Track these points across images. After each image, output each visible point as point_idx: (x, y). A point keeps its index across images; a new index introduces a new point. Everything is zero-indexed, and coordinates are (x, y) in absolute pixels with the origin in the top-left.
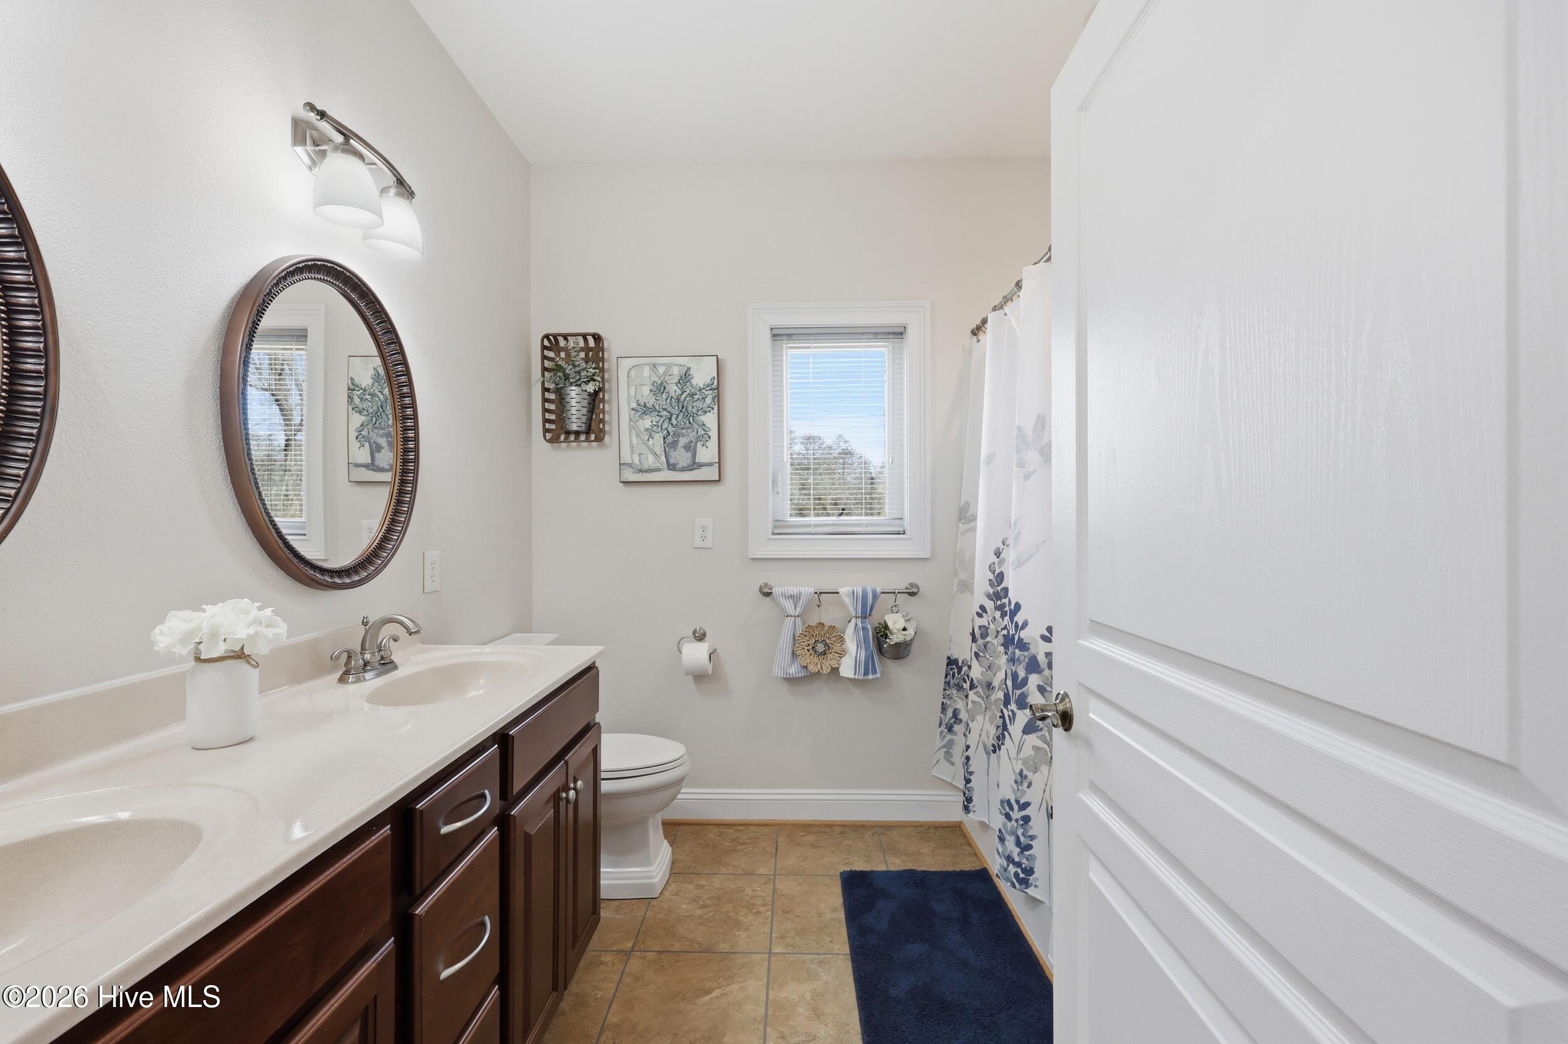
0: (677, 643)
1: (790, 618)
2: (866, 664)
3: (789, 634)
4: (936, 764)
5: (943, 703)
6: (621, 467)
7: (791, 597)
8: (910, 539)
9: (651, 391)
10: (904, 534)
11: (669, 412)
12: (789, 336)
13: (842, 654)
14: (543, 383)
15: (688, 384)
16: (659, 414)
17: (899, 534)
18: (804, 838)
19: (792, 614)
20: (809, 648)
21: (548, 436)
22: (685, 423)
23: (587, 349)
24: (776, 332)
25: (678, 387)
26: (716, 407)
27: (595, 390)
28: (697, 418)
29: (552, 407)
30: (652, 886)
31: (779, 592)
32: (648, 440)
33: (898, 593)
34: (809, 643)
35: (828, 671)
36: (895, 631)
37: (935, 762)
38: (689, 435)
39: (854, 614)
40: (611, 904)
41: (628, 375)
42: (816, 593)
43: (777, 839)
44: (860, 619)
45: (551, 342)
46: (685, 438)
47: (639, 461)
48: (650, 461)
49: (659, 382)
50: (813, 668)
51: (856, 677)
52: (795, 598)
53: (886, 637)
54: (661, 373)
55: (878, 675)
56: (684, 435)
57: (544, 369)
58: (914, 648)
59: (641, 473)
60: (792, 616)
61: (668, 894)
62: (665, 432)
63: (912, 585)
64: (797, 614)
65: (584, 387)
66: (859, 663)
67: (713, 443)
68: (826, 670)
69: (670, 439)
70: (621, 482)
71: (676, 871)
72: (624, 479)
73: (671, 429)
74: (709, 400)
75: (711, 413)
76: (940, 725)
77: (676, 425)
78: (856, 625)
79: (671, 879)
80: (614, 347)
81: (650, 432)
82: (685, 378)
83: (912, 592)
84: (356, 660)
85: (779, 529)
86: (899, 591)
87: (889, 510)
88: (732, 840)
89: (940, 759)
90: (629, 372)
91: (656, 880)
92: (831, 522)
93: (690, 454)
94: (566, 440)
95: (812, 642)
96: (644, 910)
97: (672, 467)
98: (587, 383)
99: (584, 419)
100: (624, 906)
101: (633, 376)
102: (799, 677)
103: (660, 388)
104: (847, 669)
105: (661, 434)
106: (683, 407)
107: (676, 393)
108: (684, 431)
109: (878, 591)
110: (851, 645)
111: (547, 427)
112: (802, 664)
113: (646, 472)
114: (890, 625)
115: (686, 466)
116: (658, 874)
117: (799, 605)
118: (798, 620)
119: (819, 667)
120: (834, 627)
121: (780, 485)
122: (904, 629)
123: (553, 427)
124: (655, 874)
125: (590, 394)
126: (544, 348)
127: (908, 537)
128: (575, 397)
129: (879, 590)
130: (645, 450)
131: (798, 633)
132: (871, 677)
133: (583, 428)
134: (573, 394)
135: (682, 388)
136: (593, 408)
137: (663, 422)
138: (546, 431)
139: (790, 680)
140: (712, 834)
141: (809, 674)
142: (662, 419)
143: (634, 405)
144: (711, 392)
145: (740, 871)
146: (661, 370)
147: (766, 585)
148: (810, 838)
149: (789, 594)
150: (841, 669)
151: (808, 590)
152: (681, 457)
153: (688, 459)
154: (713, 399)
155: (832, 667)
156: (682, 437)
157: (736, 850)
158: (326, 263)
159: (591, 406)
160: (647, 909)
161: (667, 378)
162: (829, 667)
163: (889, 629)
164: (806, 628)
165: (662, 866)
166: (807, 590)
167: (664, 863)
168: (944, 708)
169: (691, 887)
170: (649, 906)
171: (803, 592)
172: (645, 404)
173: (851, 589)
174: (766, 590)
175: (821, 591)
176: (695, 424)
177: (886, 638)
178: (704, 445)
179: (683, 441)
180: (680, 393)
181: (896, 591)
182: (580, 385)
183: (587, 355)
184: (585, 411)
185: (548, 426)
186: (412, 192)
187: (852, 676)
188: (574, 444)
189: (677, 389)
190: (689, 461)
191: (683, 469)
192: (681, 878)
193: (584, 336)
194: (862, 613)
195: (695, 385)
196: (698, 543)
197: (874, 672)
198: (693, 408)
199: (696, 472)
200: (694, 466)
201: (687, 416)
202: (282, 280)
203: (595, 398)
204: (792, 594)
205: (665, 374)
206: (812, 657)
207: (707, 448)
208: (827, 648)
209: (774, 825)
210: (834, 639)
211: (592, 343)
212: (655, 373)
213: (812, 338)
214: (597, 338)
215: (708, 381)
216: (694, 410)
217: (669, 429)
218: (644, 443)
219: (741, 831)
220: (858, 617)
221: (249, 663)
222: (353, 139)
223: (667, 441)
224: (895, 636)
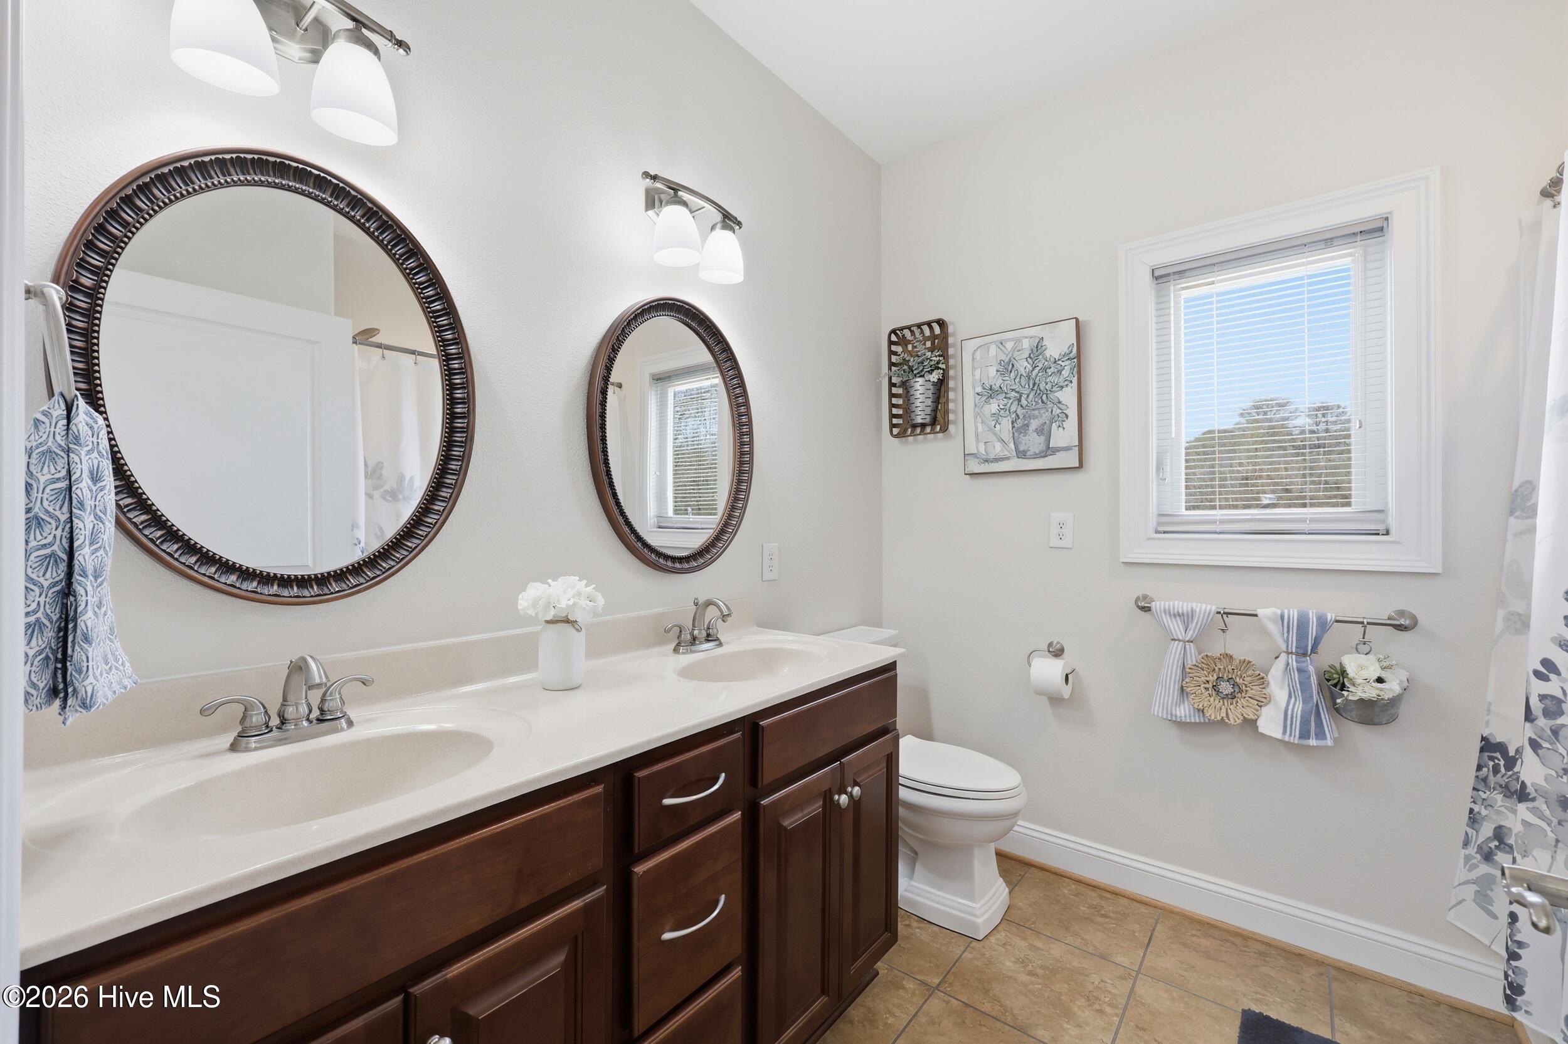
0: (1027, 655)
1: (1177, 642)
2: (1305, 723)
3: (1176, 662)
4: (1455, 906)
5: (1471, 811)
6: (966, 458)
7: (1179, 616)
8: (1396, 542)
9: (997, 371)
10: (1387, 533)
11: (1018, 392)
12: (1181, 274)
13: (1262, 702)
14: (890, 379)
15: (1041, 357)
16: (1007, 396)
17: (1378, 534)
18: (1195, 939)
19: (1181, 638)
20: (1207, 686)
21: (895, 431)
22: (1037, 403)
23: (934, 337)
24: (1157, 274)
25: (1028, 363)
26: (1075, 380)
27: (939, 379)
28: (1051, 396)
29: (900, 401)
30: (975, 926)
31: (1160, 607)
32: (995, 427)
33: (1368, 623)
34: (1208, 679)
35: (1239, 721)
36: (1359, 681)
37: (1454, 902)
38: (1041, 416)
39: (1283, 647)
40: (929, 928)
41: (973, 357)
42: (1219, 613)
43: (1156, 926)
44: (1294, 656)
45: (897, 337)
46: (1037, 420)
47: (985, 450)
48: (998, 449)
49: (1007, 360)
50: (1211, 714)
51: (1287, 738)
52: (1186, 618)
53: (1343, 687)
54: (1009, 350)
55: (1329, 742)
56: (1035, 417)
57: (892, 364)
58: (1405, 710)
59: (986, 464)
60: (1179, 640)
61: (993, 941)
62: (1014, 416)
63: (1401, 613)
64: (1187, 639)
65: (928, 377)
66: (1292, 717)
67: (1072, 423)
68: (1235, 719)
69: (1020, 423)
70: (965, 474)
71: (1009, 918)
72: (970, 469)
73: (1020, 411)
74: (1066, 373)
75: (1069, 387)
76: (1466, 844)
77: (1027, 405)
78: (1288, 664)
79: (1001, 926)
80: (958, 330)
81: (997, 417)
82: (1038, 349)
83: (1403, 624)
84: (685, 634)
85: (1166, 527)
86: (1369, 621)
87: (1359, 501)
88: (1091, 906)
89: (1464, 900)
90: (973, 354)
91: (980, 921)
92: (1249, 517)
93: (1043, 438)
94: (913, 434)
95: (1212, 678)
96: (962, 948)
97: (1021, 454)
98: (931, 372)
99: (928, 410)
100: (941, 935)
101: (978, 358)
102: (1195, 723)
103: (1007, 367)
104: (1270, 723)
105: (1009, 417)
106: (1034, 384)
107: (1027, 369)
108: (1036, 412)
109: (1329, 618)
110: (1278, 690)
111: (893, 423)
112: (1196, 706)
113: (992, 462)
114: (1351, 671)
115: (1037, 452)
116: (983, 914)
117: (1192, 626)
118: (1191, 648)
119: (1223, 714)
120: (1249, 662)
121: (1168, 468)
122: (1380, 680)
123: (900, 421)
124: (978, 913)
125: (934, 384)
126: (891, 343)
127: (1393, 539)
128: (921, 389)
129: (1330, 616)
130: (991, 437)
131: (1190, 663)
132: (1313, 742)
133: (928, 420)
134: (917, 386)
135: (1034, 363)
136: (938, 398)
137: (1012, 403)
138: (893, 426)
139: (1181, 725)
140: (1066, 890)
141: (1207, 721)
142: (1011, 401)
143: (979, 389)
144: (1068, 362)
145: (1091, 949)
146: (1009, 345)
147: (1145, 597)
148: (1205, 942)
149: (1176, 612)
150: (1260, 723)
151: (1206, 607)
152: (1033, 442)
153: (1040, 444)
154: (1072, 369)
155: (1244, 717)
156: (1034, 419)
157: (1092, 921)
158: (667, 301)
159: (936, 396)
160: (966, 948)
161: (1016, 354)
162: (1240, 716)
163: (1348, 678)
164: (1203, 658)
165: (990, 908)
166: (1204, 607)
167: (993, 905)
168: (1474, 819)
169: (1023, 944)
170: (968, 946)
171: (1198, 611)
172: (991, 386)
173: (1279, 612)
174: (1142, 604)
175: (1226, 611)
176: (1049, 403)
177: (1342, 689)
178: (1059, 426)
179: (1034, 424)
180: (1031, 369)
181: (1365, 621)
182: (923, 376)
183: (933, 343)
184: (929, 402)
185: (895, 421)
186: (739, 221)
187: (1279, 736)
188: (920, 437)
189: (1027, 365)
190: (1042, 447)
191: (1036, 456)
192: (1014, 929)
193: (929, 324)
194: (1296, 648)
195: (1048, 356)
196: (1055, 542)
197: (1320, 735)
198: (1047, 384)
199: (1050, 458)
200: (1048, 451)
201: (1040, 393)
202: (634, 322)
203: (941, 387)
204: (1180, 611)
205: (1014, 349)
206: (1212, 699)
207: (1064, 428)
208: (1237, 690)
209: (1155, 907)
210: (1249, 678)
211: (937, 330)
212: (1002, 350)
213: (1216, 268)
214: (941, 323)
215: (1065, 350)
216: (1048, 387)
217: (1018, 412)
218: (990, 430)
219: (1107, 899)
220: (1292, 653)
221: (574, 627)
222: (680, 190)
223: (1015, 425)
224: (1360, 688)
